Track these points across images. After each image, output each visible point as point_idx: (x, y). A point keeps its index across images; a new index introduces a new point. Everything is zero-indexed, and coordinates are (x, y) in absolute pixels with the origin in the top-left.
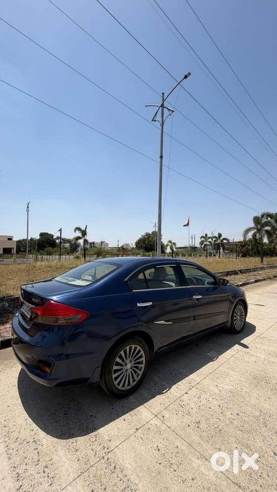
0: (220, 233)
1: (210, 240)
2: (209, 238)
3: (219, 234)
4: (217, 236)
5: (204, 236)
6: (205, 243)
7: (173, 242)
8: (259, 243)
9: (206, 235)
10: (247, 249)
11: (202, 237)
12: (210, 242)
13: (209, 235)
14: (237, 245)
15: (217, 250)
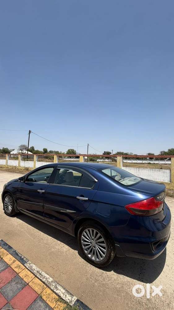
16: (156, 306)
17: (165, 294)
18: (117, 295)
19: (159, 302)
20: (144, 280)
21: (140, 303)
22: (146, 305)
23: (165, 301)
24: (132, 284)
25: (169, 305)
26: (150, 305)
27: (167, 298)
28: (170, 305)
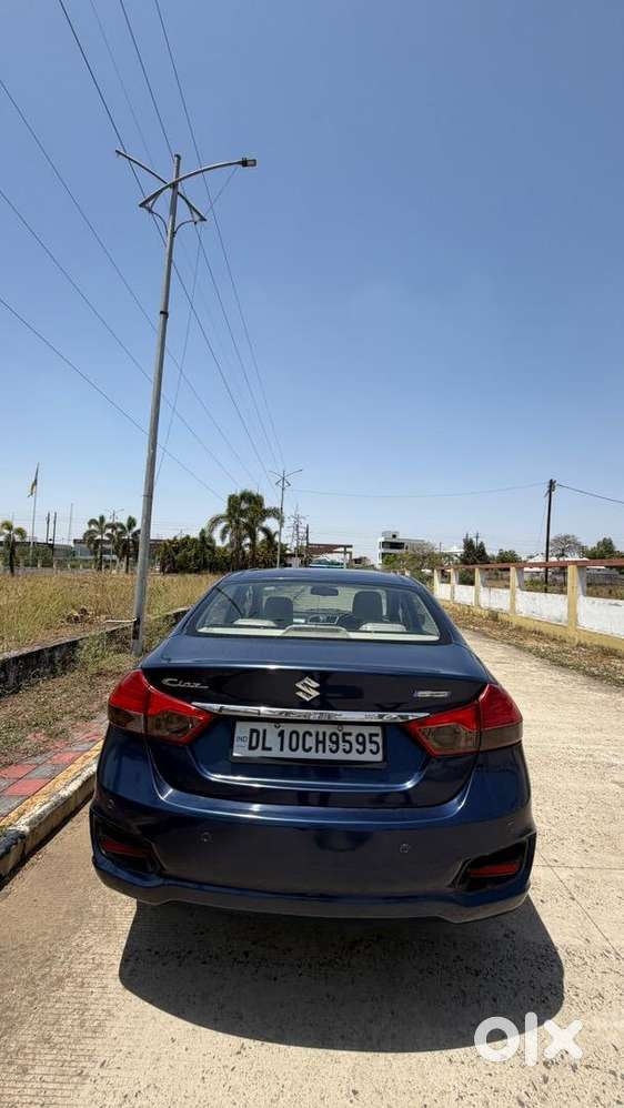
0: (133, 516)
1: (109, 531)
2: (108, 526)
3: (130, 518)
4: (125, 523)
5: (98, 519)
6: (99, 537)
7: (16, 526)
8: (209, 548)
9: (102, 519)
10: (186, 556)
11: (92, 522)
12: (108, 535)
13: (108, 521)
14: (166, 547)
15: (123, 554)
16: (41, 1001)
17: (86, 1030)
18: (68, 912)
19: (55, 1012)
20: (131, 964)
21: (48, 960)
22: (44, 976)
23: (58, 1030)
24: (109, 935)
25: (47, 1041)
26: (43, 986)
27: (69, 1037)
28: (47, 1045)
